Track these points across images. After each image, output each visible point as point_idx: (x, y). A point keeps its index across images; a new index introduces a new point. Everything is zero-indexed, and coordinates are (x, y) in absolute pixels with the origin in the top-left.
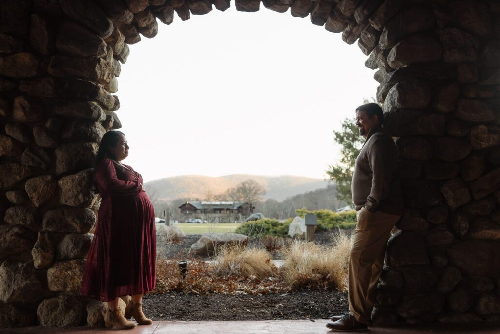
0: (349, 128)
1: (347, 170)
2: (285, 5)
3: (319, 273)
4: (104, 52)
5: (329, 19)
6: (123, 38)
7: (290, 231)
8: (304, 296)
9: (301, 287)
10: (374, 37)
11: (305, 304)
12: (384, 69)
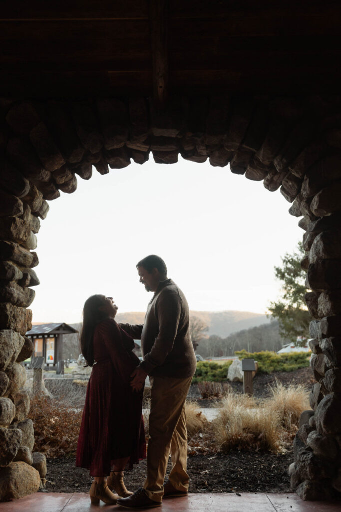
0: (290, 264)
1: (290, 307)
2: (203, 156)
3: (250, 433)
4: (20, 211)
5: (248, 168)
6: (42, 196)
7: (229, 374)
8: (233, 460)
9: (230, 449)
10: (295, 185)
11: (233, 472)
12: (308, 217)
